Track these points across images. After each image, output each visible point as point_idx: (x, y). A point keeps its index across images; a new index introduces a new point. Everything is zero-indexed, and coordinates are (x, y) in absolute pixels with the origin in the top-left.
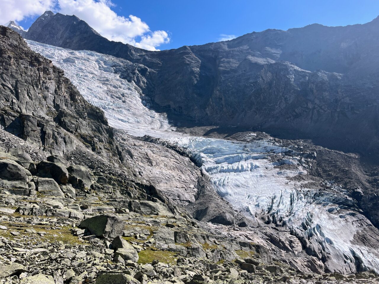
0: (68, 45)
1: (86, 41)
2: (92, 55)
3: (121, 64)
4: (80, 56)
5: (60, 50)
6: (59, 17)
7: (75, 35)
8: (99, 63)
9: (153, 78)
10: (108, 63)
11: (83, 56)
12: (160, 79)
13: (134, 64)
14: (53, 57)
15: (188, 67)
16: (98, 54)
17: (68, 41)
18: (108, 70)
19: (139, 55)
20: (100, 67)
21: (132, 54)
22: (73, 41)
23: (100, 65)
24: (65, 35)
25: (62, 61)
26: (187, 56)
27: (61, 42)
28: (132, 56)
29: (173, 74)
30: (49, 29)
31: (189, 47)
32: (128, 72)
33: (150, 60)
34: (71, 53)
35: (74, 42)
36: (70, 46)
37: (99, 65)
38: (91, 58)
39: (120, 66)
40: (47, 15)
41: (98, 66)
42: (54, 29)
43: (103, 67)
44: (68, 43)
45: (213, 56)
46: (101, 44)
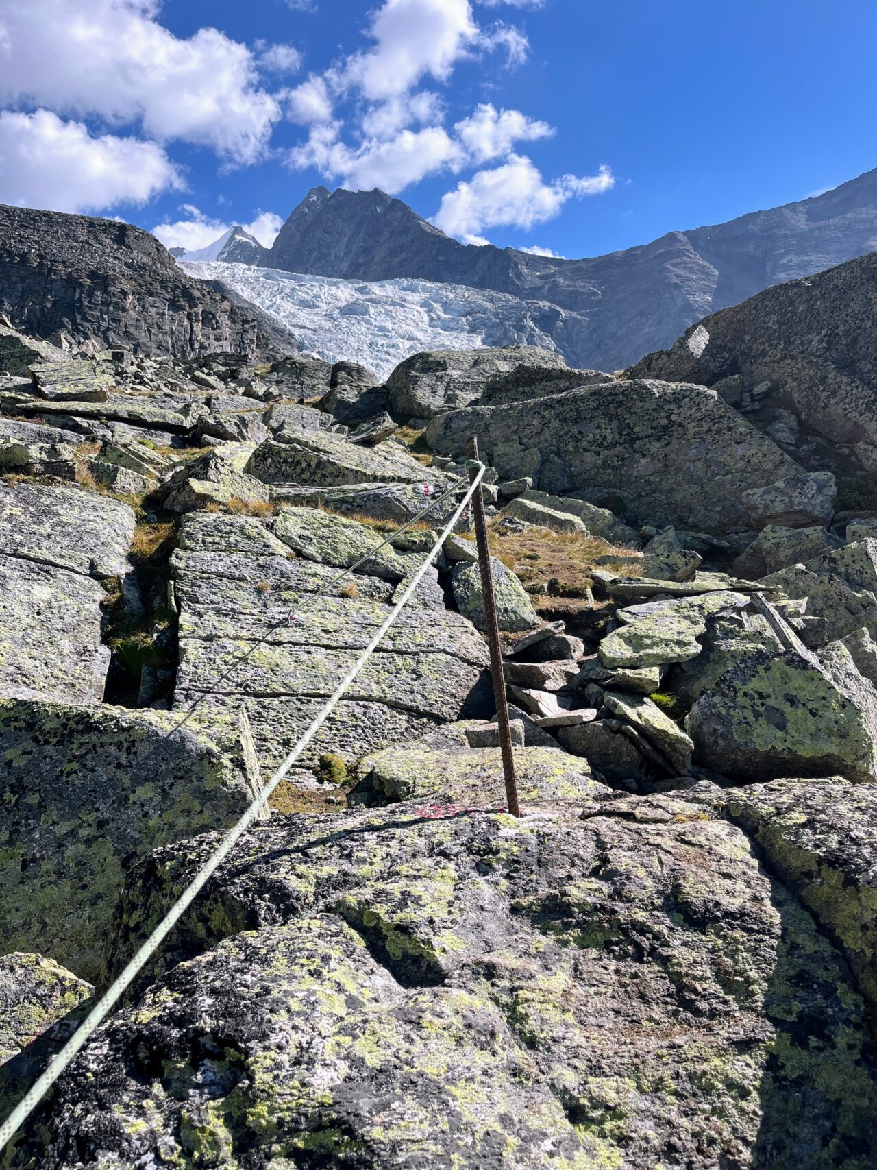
0: (361, 272)
1: (404, 255)
2: (413, 289)
3: (489, 305)
4: (382, 294)
5: (335, 284)
6: (341, 198)
7: (378, 241)
8: (430, 310)
9: (574, 336)
10: (452, 306)
11: (391, 295)
12: (594, 336)
13: (523, 303)
14: (317, 303)
15: (675, 293)
16: (428, 284)
17: (361, 260)
18: (452, 324)
19: (538, 276)
20: (432, 319)
21: (519, 276)
22: (373, 258)
23: (433, 315)
24: (354, 246)
25: (337, 311)
26: (674, 261)
27: (345, 266)
28: (519, 279)
29: (630, 320)
30: (318, 234)
31: (685, 233)
32: (504, 325)
33: (568, 286)
34: (361, 290)
35: (376, 260)
36: (365, 273)
37: (429, 315)
38: (410, 298)
39: (485, 311)
40: (315, 198)
41: (426, 319)
42: (329, 233)
43: (439, 319)
44: (361, 265)
45: (758, 253)
46: (441, 258)
